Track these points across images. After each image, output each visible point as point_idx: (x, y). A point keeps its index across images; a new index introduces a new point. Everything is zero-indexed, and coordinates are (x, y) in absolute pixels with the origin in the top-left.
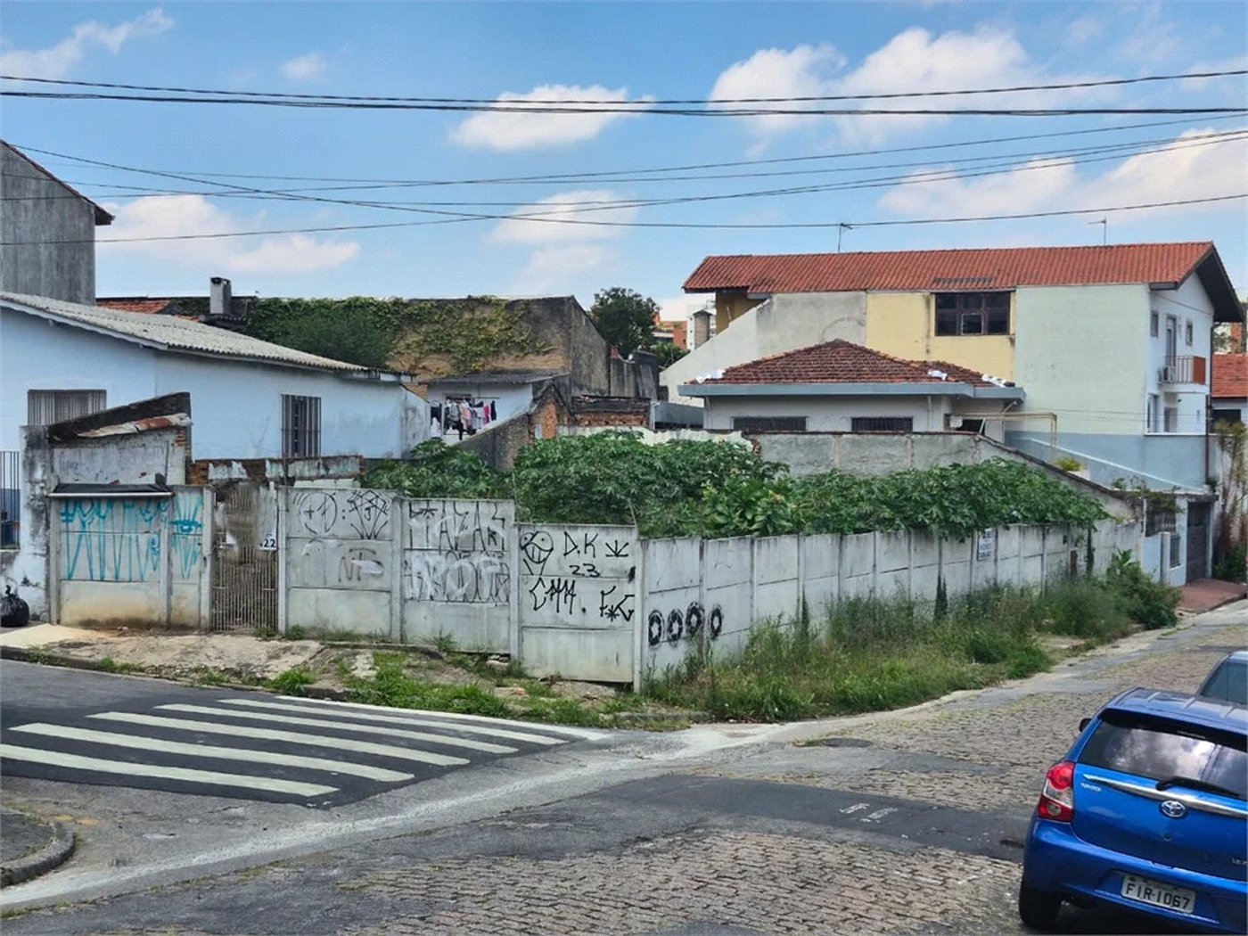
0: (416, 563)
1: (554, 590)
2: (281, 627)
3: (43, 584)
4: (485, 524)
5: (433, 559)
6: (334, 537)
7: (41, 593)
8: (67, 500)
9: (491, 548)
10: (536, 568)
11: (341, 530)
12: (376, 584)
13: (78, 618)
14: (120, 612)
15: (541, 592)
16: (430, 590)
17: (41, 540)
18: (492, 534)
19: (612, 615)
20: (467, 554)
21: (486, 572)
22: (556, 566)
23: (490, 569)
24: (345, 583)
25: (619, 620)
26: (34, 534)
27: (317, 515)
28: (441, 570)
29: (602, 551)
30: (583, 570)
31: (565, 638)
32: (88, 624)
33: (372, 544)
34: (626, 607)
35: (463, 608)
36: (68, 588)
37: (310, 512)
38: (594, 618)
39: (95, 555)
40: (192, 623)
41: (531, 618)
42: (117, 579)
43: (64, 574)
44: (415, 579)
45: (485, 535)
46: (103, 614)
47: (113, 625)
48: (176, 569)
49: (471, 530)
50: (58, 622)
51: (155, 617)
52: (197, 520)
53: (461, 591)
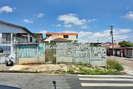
0: (76, 52)
1: (95, 55)
2: (57, 62)
3: (15, 58)
4: (86, 47)
5: (79, 52)
6: (65, 49)
7: (15, 60)
8: (20, 45)
9: (87, 50)
10: (93, 52)
11: (66, 48)
12: (71, 55)
13: (22, 63)
14: (29, 62)
15: (93, 55)
16: (78, 56)
17: (15, 51)
18: (87, 48)
19: (103, 58)
20: (84, 51)
21: (86, 53)
22: (95, 52)
23: (87, 53)
24: (66, 55)
25: (103, 59)
26: (14, 50)
27: (62, 46)
28: (80, 53)
29: (101, 50)
30: (99, 52)
31: (97, 61)
32: (23, 64)
33: (70, 50)
34: (104, 57)
35: (83, 58)
36: (20, 59)
37: (61, 46)
38: (100, 58)
39: (25, 53)
40: (42, 63)
41: (92, 59)
42: (29, 57)
43: (19, 56)
44: (76, 55)
45: (86, 48)
46: (26, 62)
47: (28, 64)
48: (39, 55)
49: (84, 48)
50: (18, 64)
51: (36, 62)
52: (43, 47)
53: (83, 56)
